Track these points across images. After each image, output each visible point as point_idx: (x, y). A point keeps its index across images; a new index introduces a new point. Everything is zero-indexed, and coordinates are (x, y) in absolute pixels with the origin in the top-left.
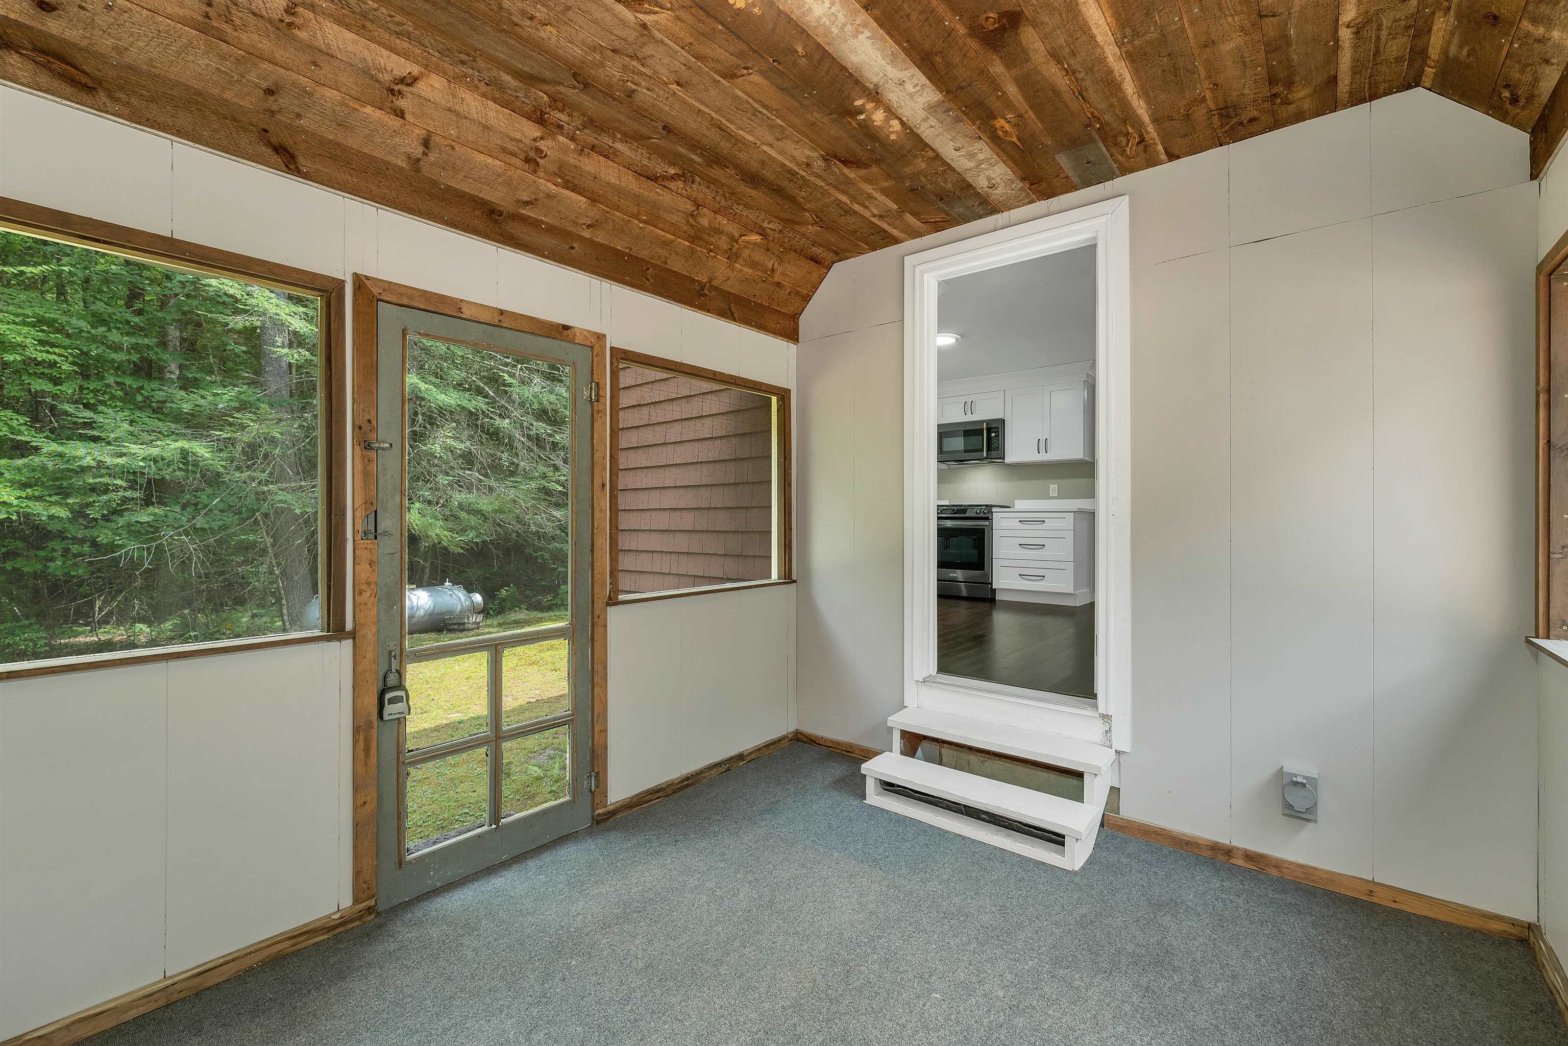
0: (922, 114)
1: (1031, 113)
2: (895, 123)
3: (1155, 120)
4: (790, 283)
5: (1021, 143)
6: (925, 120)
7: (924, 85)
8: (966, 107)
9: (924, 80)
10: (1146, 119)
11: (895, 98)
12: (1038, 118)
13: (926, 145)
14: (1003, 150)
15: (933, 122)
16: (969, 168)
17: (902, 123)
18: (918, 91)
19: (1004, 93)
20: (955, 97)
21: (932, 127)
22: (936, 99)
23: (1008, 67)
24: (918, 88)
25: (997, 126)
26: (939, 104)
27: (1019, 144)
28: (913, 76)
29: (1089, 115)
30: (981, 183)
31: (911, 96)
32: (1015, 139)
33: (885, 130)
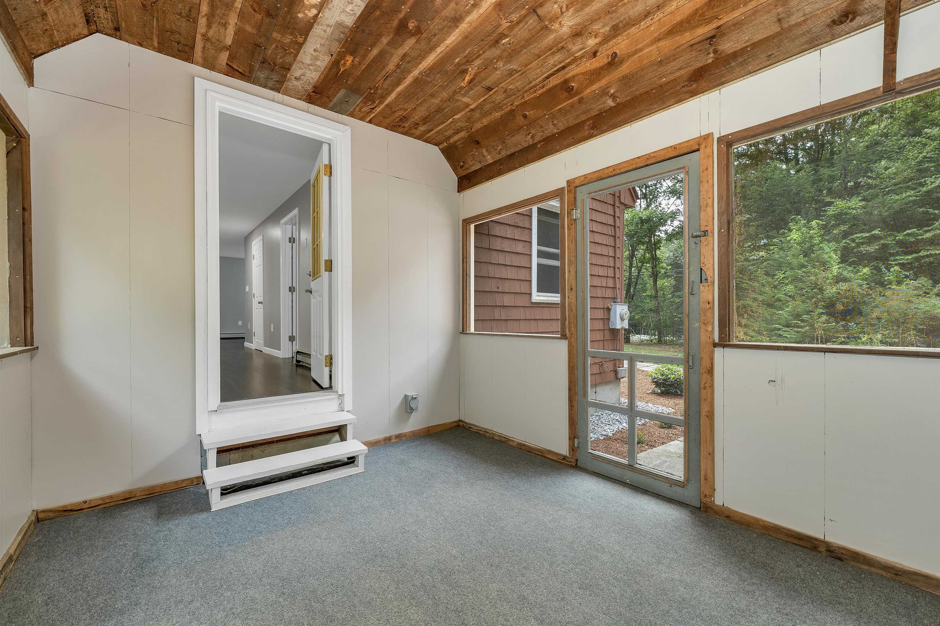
0: (332, 22)
1: (364, 66)
2: (314, 11)
3: (387, 105)
4: (54, 21)
5: (342, 73)
6: (328, 25)
7: (355, 14)
8: (351, 39)
9: (358, 13)
10: (386, 102)
11: (335, 4)
12: (363, 70)
13: (307, 35)
14: (331, 69)
15: (329, 30)
16: (304, 62)
17: (316, 16)
18: (349, 13)
19: (371, 50)
20: (356, 32)
21: (325, 31)
22: (348, 24)
23: (388, 44)
24: (351, 12)
25: (347, 58)
26: (347, 27)
27: (340, 72)
28: (359, 6)
29: (377, 85)
30: (296, 72)
31: (344, 11)
32: (342, 69)
33: (303, 9)
